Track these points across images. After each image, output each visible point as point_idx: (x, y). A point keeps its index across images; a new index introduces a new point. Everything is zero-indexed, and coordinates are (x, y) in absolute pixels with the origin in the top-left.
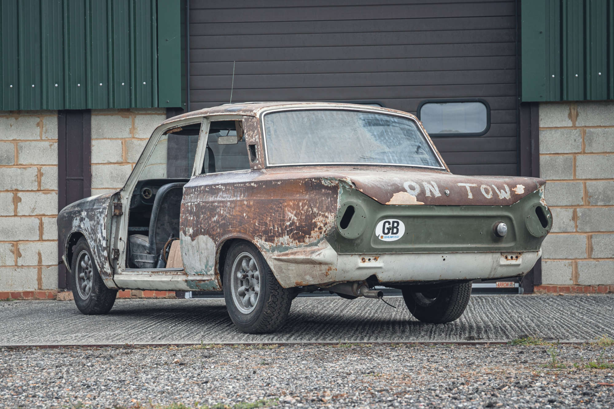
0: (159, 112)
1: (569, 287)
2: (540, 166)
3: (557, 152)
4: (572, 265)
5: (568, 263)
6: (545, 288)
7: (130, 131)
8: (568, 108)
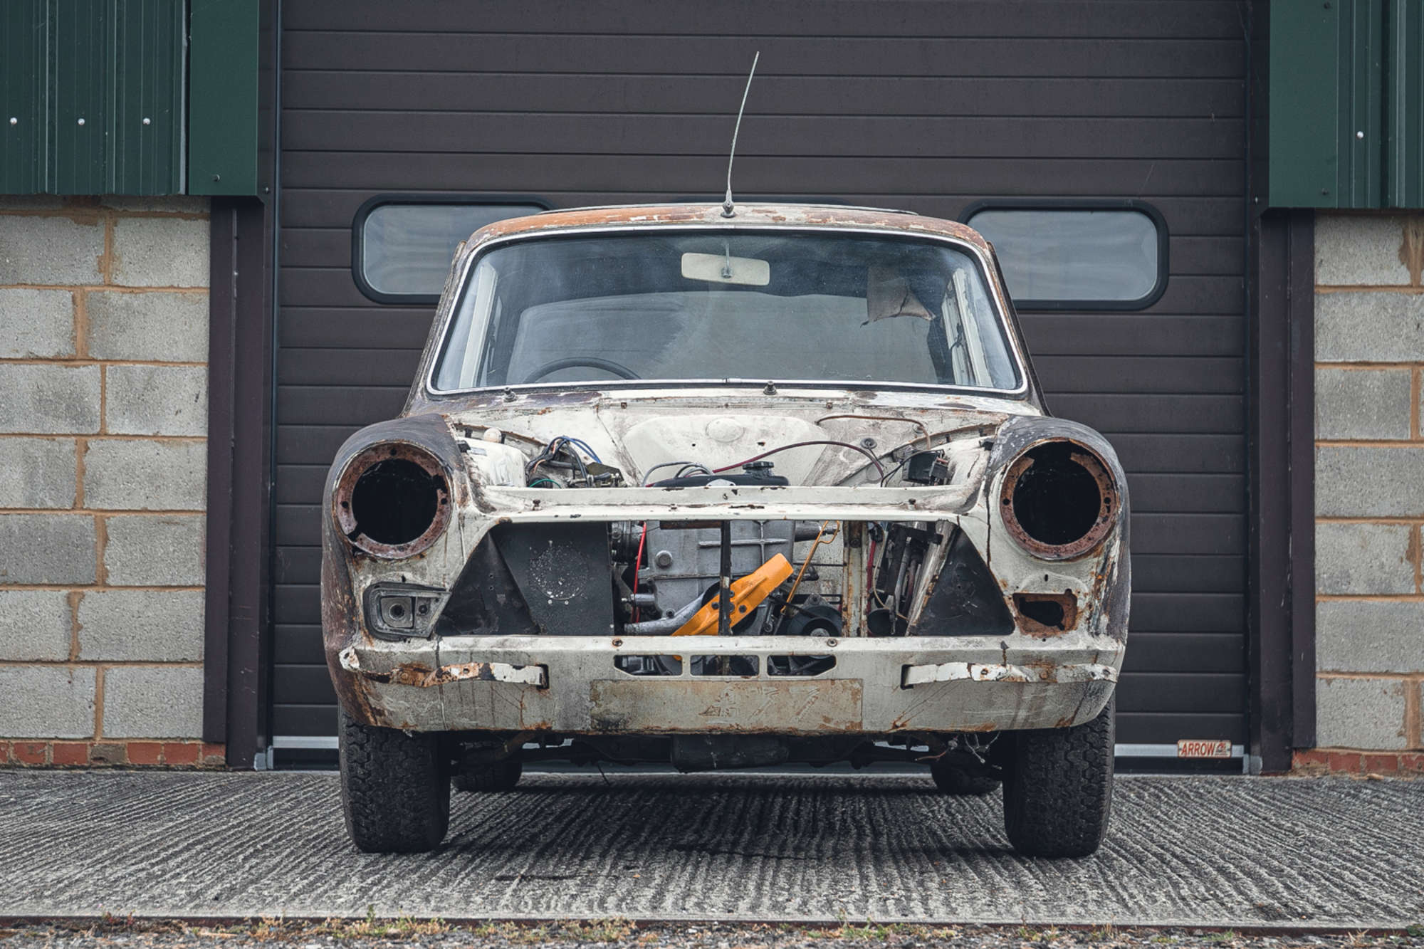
0: (190, 211)
1: (1395, 757)
2: (1316, 397)
3: (1366, 359)
4: (1403, 693)
5: (1394, 685)
6: (1324, 757)
7: (99, 263)
8: (1400, 232)
